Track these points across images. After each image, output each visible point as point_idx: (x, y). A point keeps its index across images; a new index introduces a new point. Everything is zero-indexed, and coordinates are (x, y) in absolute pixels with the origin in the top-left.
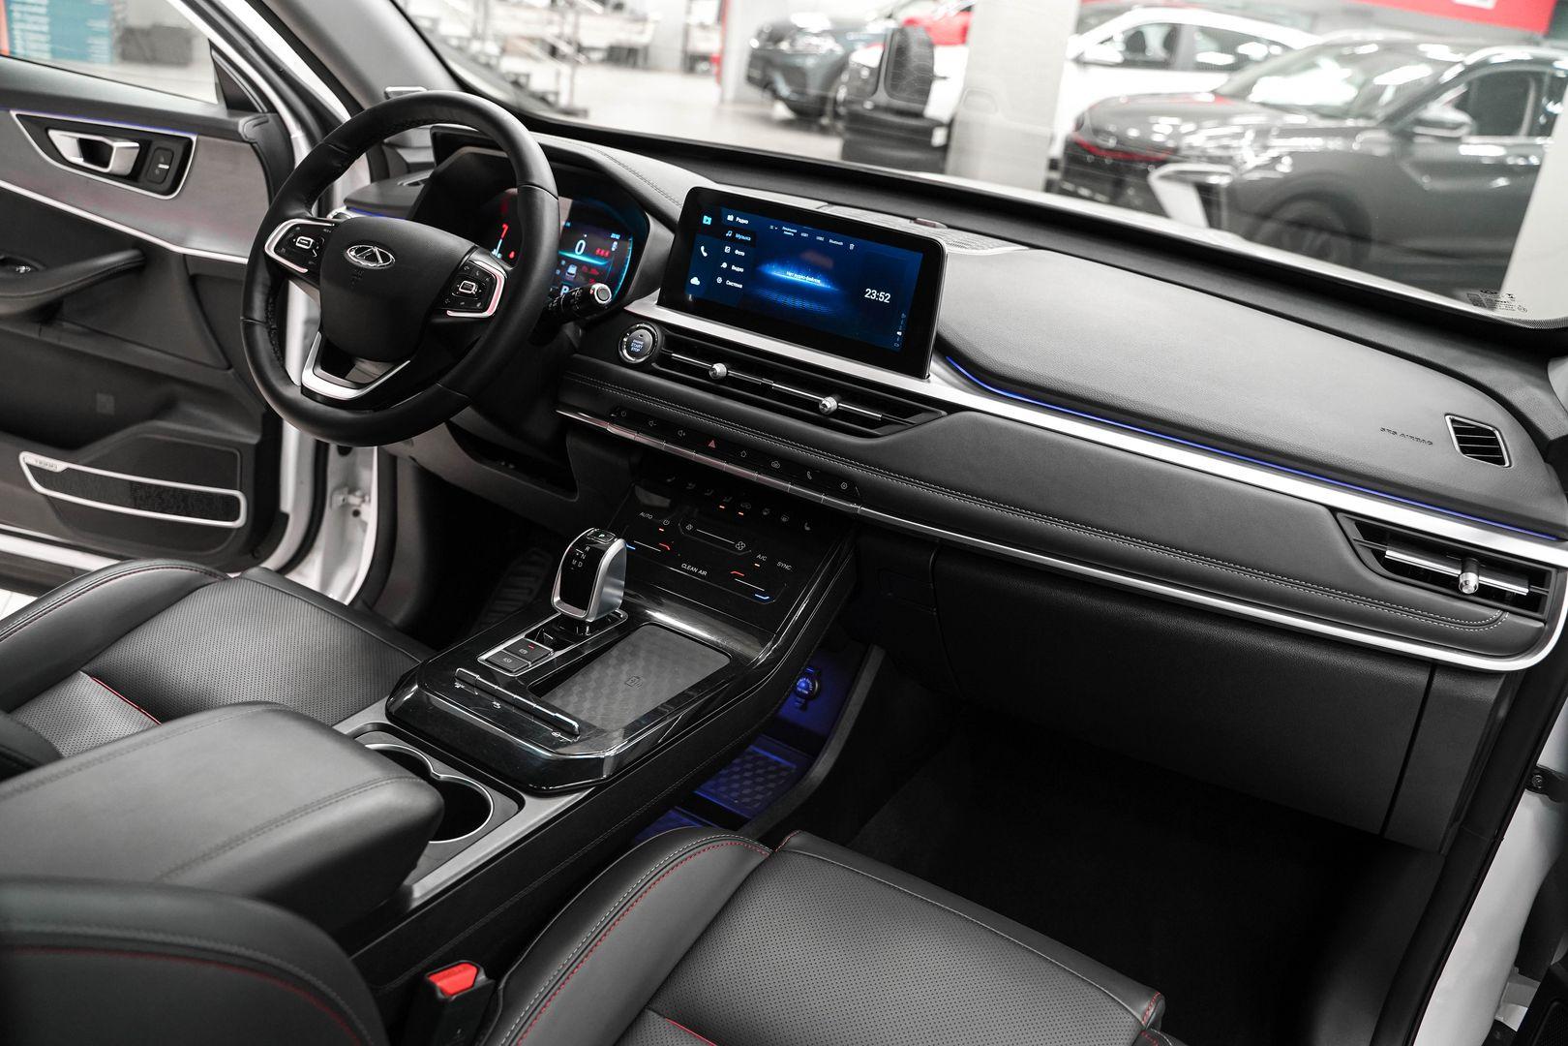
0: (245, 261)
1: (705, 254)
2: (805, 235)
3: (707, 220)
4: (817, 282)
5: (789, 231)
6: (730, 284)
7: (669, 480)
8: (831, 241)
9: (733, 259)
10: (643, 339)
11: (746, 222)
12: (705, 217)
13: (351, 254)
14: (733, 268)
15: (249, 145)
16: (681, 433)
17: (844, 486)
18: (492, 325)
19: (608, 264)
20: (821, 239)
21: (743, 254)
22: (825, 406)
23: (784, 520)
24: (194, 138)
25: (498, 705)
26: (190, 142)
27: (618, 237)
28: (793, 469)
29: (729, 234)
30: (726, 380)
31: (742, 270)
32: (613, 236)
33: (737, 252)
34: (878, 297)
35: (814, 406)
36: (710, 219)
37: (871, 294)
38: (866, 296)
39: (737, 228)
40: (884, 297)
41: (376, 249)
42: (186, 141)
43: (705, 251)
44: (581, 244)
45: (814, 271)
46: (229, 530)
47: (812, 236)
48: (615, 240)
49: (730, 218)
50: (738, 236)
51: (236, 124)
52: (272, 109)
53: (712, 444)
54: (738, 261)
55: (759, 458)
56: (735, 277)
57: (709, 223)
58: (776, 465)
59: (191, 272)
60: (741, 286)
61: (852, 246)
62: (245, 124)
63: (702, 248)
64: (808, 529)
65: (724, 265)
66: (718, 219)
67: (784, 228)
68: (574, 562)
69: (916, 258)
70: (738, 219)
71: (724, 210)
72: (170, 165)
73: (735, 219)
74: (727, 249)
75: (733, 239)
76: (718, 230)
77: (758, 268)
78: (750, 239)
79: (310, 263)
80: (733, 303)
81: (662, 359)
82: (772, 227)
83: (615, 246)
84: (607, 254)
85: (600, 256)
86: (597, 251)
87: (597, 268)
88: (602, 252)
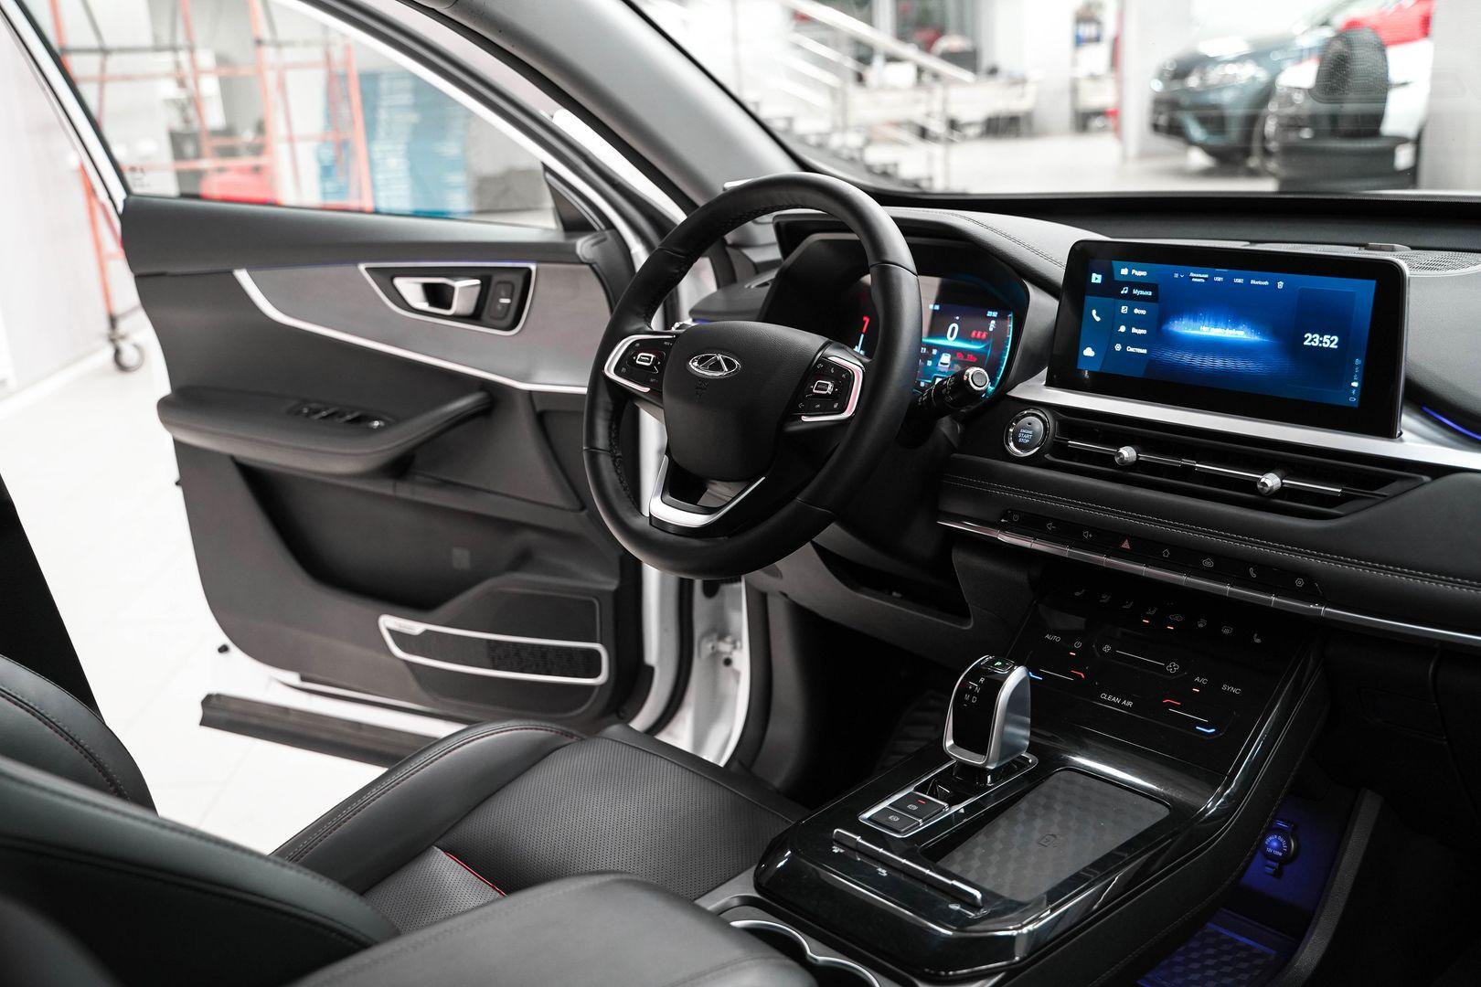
1: (1098, 319)
2: (1219, 279)
3: (1096, 278)
4: (1240, 334)
5: (1198, 277)
6: (1132, 350)
7: (1077, 594)
8: (1253, 282)
9: (1132, 320)
10: (1034, 425)
11: (1144, 273)
12: (1094, 275)
13: (693, 365)
14: (1134, 330)
15: (587, 267)
16: (1087, 534)
17: (1300, 583)
18: (851, 429)
19: (987, 348)
20: (1240, 281)
21: (1144, 312)
22: (1265, 484)
23: (1226, 631)
24: (533, 267)
25: (883, 872)
26: (529, 271)
27: (995, 314)
28: (1230, 567)
29: (1125, 291)
30: (1137, 465)
31: (1144, 332)
32: (990, 314)
33: (1136, 311)
34: (1321, 342)
35: (1251, 485)
36: (1100, 277)
37: (1312, 340)
38: (1306, 343)
39: (1133, 283)
40: (1331, 342)
41: (719, 357)
42: (525, 271)
43: (1097, 315)
44: (954, 329)
45: (1236, 319)
46: (590, 688)
47: (1229, 280)
48: (992, 318)
49: (1124, 272)
50: (1135, 292)
51: (574, 246)
52: (610, 225)
53: (1126, 545)
54: (1139, 321)
55: (1186, 557)
56: (1137, 341)
57: (1099, 281)
58: (1208, 563)
59: (539, 408)
60: (1145, 351)
61: (1280, 285)
62: (583, 246)
63: (1094, 312)
64: (1258, 641)
65: (1123, 329)
66: (1109, 275)
67: (1192, 274)
68: (967, 697)
69: (1364, 291)
70: (1134, 271)
71: (1116, 264)
72: (511, 298)
73: (1130, 272)
74: (1124, 309)
75: (1130, 296)
76: (1111, 287)
77: (1164, 328)
78: (1150, 294)
79: (652, 380)
80: (1138, 372)
81: (1059, 449)
82: (1176, 275)
83: (992, 326)
84: (984, 336)
85: (976, 339)
86: (973, 333)
87: (974, 353)
88: (978, 334)
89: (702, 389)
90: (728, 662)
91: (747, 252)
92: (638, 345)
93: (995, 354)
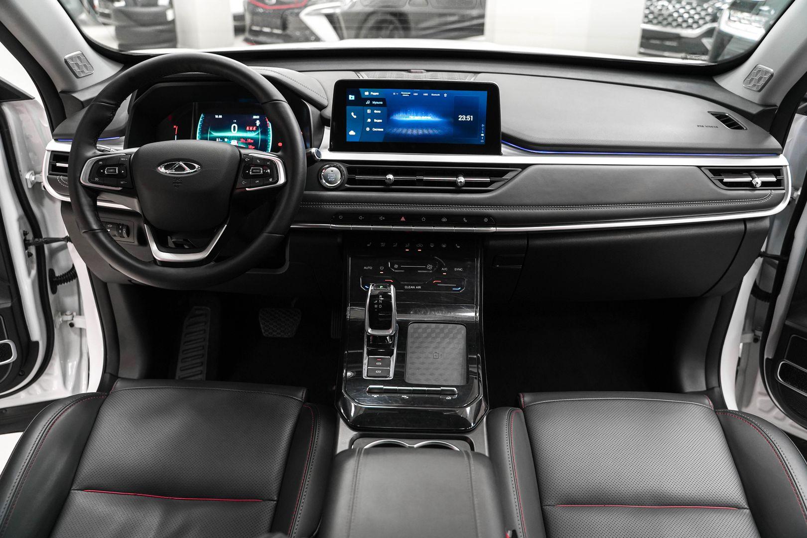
1: (355, 117)
2: (416, 94)
3: (352, 97)
4: (429, 118)
5: (406, 94)
6: (375, 130)
7: (368, 245)
8: (432, 95)
9: (373, 116)
11: (377, 94)
12: (350, 96)
13: (162, 170)
14: (375, 120)
16: (381, 218)
17: (486, 220)
20: (426, 94)
21: (379, 112)
22: (461, 182)
23: (444, 246)
25: (405, 397)
27: (258, 117)
28: (454, 219)
29: (368, 102)
30: (396, 182)
31: (381, 121)
32: (255, 117)
33: (375, 111)
34: (466, 118)
35: (454, 184)
36: (353, 97)
37: (462, 118)
38: (460, 119)
39: (372, 99)
40: (469, 118)
41: (181, 163)
43: (354, 115)
44: (234, 127)
45: (426, 112)
47: (421, 95)
48: (256, 119)
49: (367, 93)
50: (374, 102)
53: (403, 219)
54: (377, 116)
55: (434, 219)
56: (377, 125)
57: (353, 99)
58: (444, 220)
60: (382, 130)
61: (445, 95)
63: (352, 114)
64: (458, 247)
65: (369, 120)
66: (358, 95)
67: (402, 93)
68: (376, 306)
69: (483, 95)
70: (372, 93)
71: (361, 90)
73: (370, 93)
74: (369, 111)
75: (371, 105)
76: (360, 101)
77: (391, 118)
78: (382, 103)
79: (122, 183)
80: (380, 140)
81: (351, 181)
82: (394, 94)
83: (258, 123)
84: (254, 128)
85: (249, 131)
86: (248, 128)
87: (252, 139)
88: (251, 128)
89: (178, 183)
90: (72, 325)
91: (75, 95)
92: (101, 163)
93: (263, 137)
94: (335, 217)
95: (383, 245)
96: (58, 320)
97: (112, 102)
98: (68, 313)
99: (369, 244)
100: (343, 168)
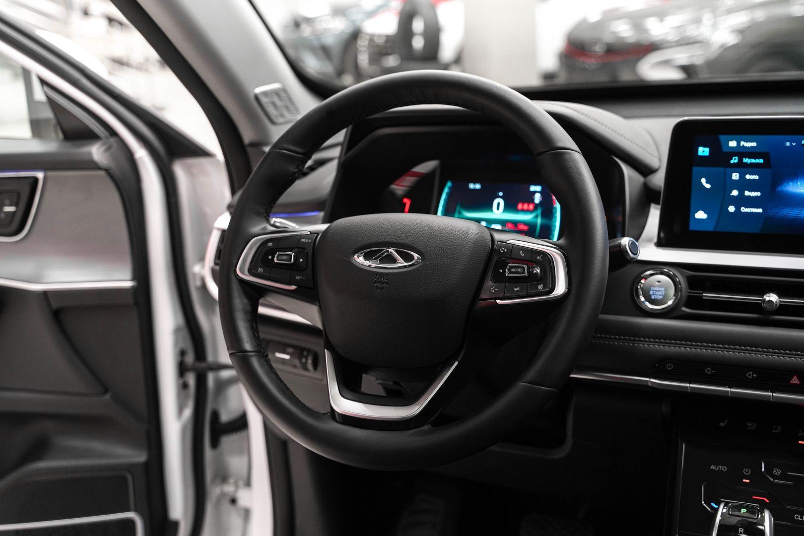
0: (129, 284)
1: (708, 186)
3: (703, 151)
6: (747, 210)
7: (722, 424)
9: (743, 185)
10: (663, 285)
11: (754, 144)
12: (701, 149)
13: (360, 260)
14: (747, 193)
16: (751, 375)
19: (537, 217)
21: (756, 177)
24: (40, 175)
26: (36, 180)
27: (538, 188)
29: (735, 160)
30: (782, 309)
31: (758, 194)
32: (533, 188)
33: (748, 177)
36: (707, 150)
39: (743, 153)
41: (391, 250)
42: (30, 181)
43: (707, 182)
44: (499, 204)
48: (535, 192)
49: (733, 144)
50: (746, 160)
53: (795, 380)
54: (752, 186)
56: (751, 202)
57: (706, 153)
59: (55, 305)
60: (760, 210)
62: (97, 152)
63: (703, 181)
65: (735, 193)
66: (716, 148)
70: (742, 143)
71: (722, 138)
73: (739, 144)
74: (735, 176)
75: (740, 167)
76: (720, 158)
77: (779, 189)
78: (761, 161)
79: (298, 278)
80: (755, 229)
81: (692, 302)
82: (788, 144)
83: (538, 198)
84: (531, 207)
85: (523, 210)
86: (520, 206)
87: (525, 223)
88: (526, 206)
89: (381, 282)
90: (233, 501)
92: (270, 244)
93: (546, 222)
94: (659, 366)
95: (751, 426)
96: (214, 491)
97: (298, 150)
98: (232, 481)
99: (723, 422)
100: (680, 278)
